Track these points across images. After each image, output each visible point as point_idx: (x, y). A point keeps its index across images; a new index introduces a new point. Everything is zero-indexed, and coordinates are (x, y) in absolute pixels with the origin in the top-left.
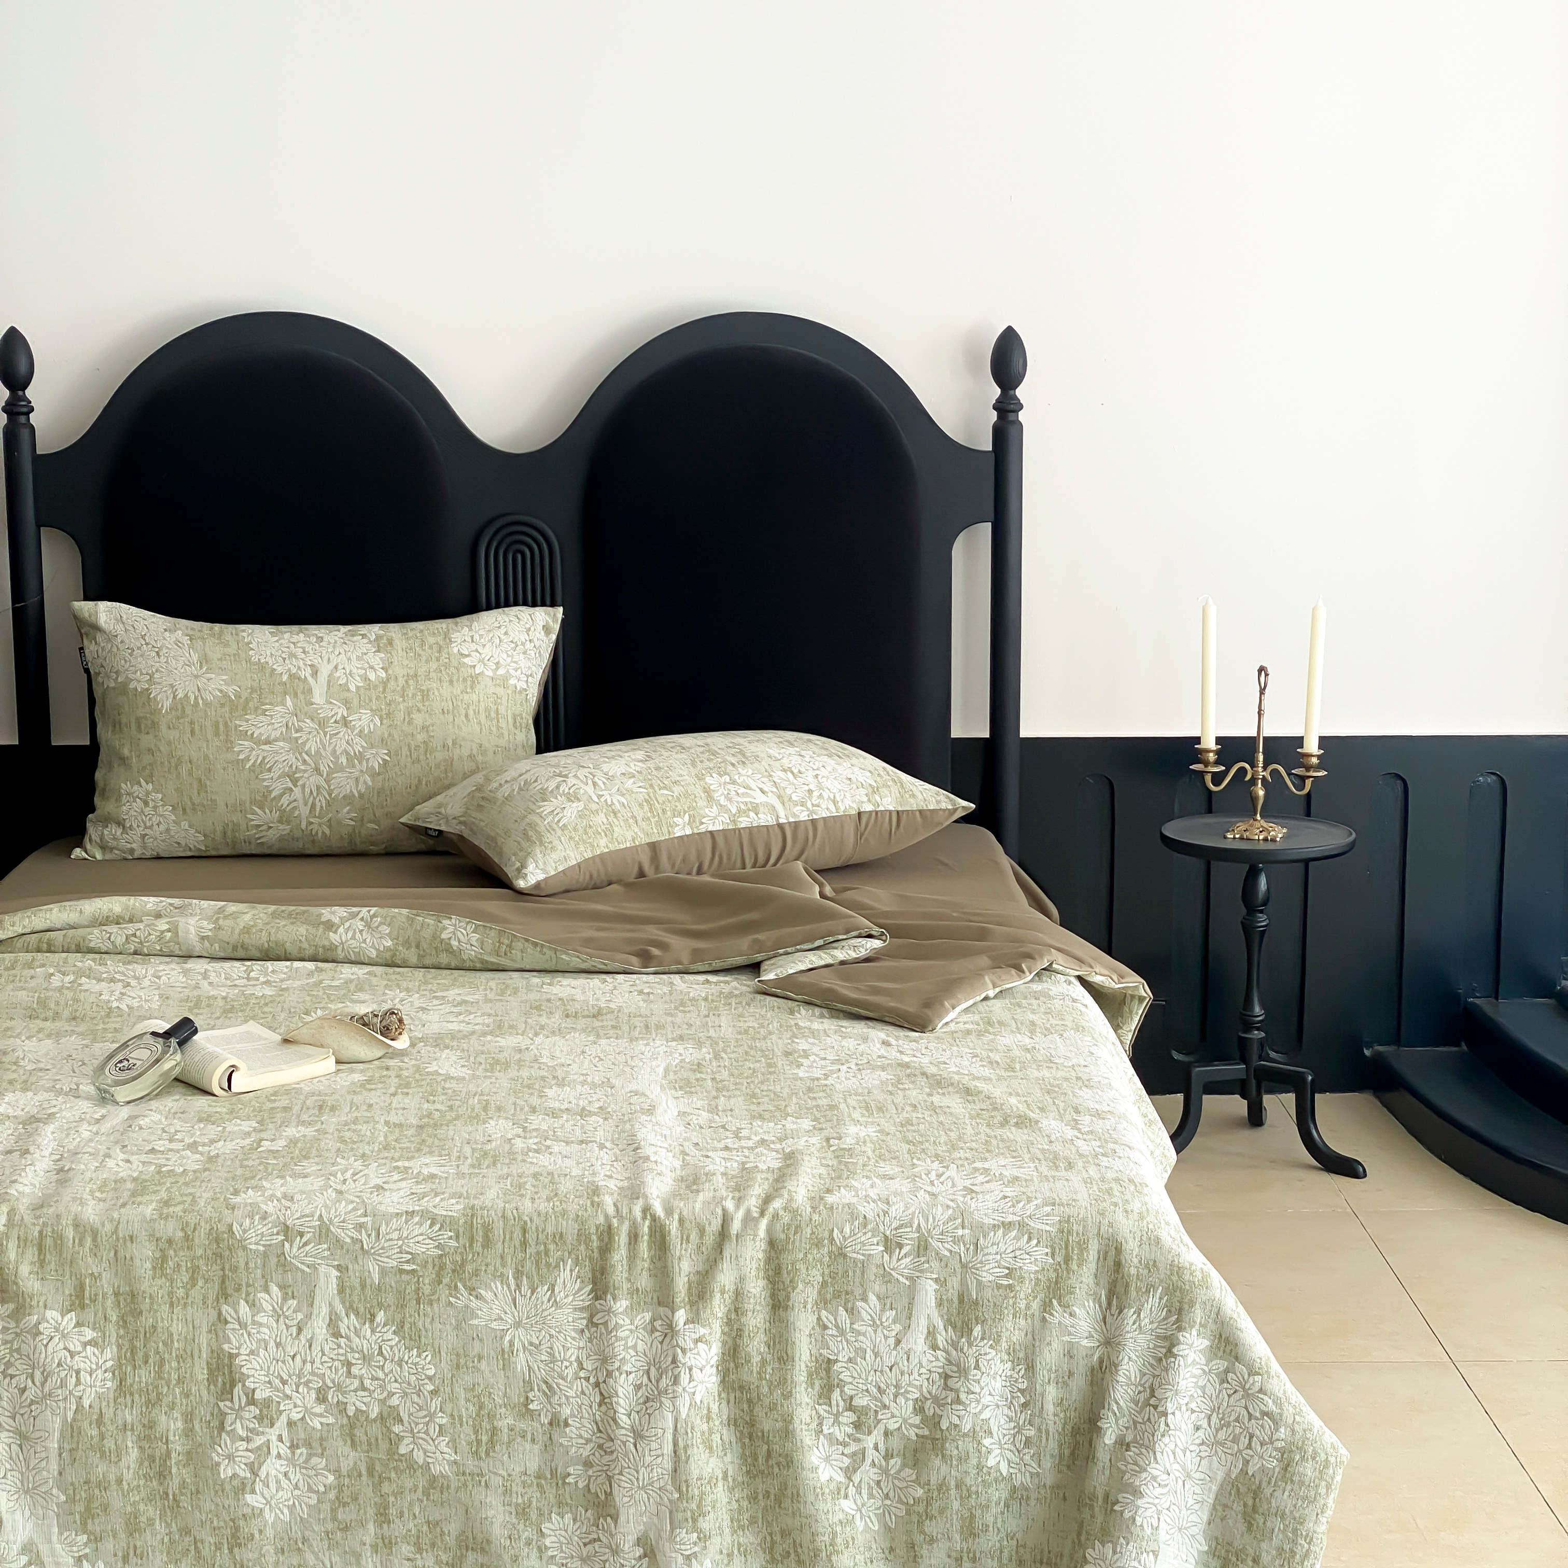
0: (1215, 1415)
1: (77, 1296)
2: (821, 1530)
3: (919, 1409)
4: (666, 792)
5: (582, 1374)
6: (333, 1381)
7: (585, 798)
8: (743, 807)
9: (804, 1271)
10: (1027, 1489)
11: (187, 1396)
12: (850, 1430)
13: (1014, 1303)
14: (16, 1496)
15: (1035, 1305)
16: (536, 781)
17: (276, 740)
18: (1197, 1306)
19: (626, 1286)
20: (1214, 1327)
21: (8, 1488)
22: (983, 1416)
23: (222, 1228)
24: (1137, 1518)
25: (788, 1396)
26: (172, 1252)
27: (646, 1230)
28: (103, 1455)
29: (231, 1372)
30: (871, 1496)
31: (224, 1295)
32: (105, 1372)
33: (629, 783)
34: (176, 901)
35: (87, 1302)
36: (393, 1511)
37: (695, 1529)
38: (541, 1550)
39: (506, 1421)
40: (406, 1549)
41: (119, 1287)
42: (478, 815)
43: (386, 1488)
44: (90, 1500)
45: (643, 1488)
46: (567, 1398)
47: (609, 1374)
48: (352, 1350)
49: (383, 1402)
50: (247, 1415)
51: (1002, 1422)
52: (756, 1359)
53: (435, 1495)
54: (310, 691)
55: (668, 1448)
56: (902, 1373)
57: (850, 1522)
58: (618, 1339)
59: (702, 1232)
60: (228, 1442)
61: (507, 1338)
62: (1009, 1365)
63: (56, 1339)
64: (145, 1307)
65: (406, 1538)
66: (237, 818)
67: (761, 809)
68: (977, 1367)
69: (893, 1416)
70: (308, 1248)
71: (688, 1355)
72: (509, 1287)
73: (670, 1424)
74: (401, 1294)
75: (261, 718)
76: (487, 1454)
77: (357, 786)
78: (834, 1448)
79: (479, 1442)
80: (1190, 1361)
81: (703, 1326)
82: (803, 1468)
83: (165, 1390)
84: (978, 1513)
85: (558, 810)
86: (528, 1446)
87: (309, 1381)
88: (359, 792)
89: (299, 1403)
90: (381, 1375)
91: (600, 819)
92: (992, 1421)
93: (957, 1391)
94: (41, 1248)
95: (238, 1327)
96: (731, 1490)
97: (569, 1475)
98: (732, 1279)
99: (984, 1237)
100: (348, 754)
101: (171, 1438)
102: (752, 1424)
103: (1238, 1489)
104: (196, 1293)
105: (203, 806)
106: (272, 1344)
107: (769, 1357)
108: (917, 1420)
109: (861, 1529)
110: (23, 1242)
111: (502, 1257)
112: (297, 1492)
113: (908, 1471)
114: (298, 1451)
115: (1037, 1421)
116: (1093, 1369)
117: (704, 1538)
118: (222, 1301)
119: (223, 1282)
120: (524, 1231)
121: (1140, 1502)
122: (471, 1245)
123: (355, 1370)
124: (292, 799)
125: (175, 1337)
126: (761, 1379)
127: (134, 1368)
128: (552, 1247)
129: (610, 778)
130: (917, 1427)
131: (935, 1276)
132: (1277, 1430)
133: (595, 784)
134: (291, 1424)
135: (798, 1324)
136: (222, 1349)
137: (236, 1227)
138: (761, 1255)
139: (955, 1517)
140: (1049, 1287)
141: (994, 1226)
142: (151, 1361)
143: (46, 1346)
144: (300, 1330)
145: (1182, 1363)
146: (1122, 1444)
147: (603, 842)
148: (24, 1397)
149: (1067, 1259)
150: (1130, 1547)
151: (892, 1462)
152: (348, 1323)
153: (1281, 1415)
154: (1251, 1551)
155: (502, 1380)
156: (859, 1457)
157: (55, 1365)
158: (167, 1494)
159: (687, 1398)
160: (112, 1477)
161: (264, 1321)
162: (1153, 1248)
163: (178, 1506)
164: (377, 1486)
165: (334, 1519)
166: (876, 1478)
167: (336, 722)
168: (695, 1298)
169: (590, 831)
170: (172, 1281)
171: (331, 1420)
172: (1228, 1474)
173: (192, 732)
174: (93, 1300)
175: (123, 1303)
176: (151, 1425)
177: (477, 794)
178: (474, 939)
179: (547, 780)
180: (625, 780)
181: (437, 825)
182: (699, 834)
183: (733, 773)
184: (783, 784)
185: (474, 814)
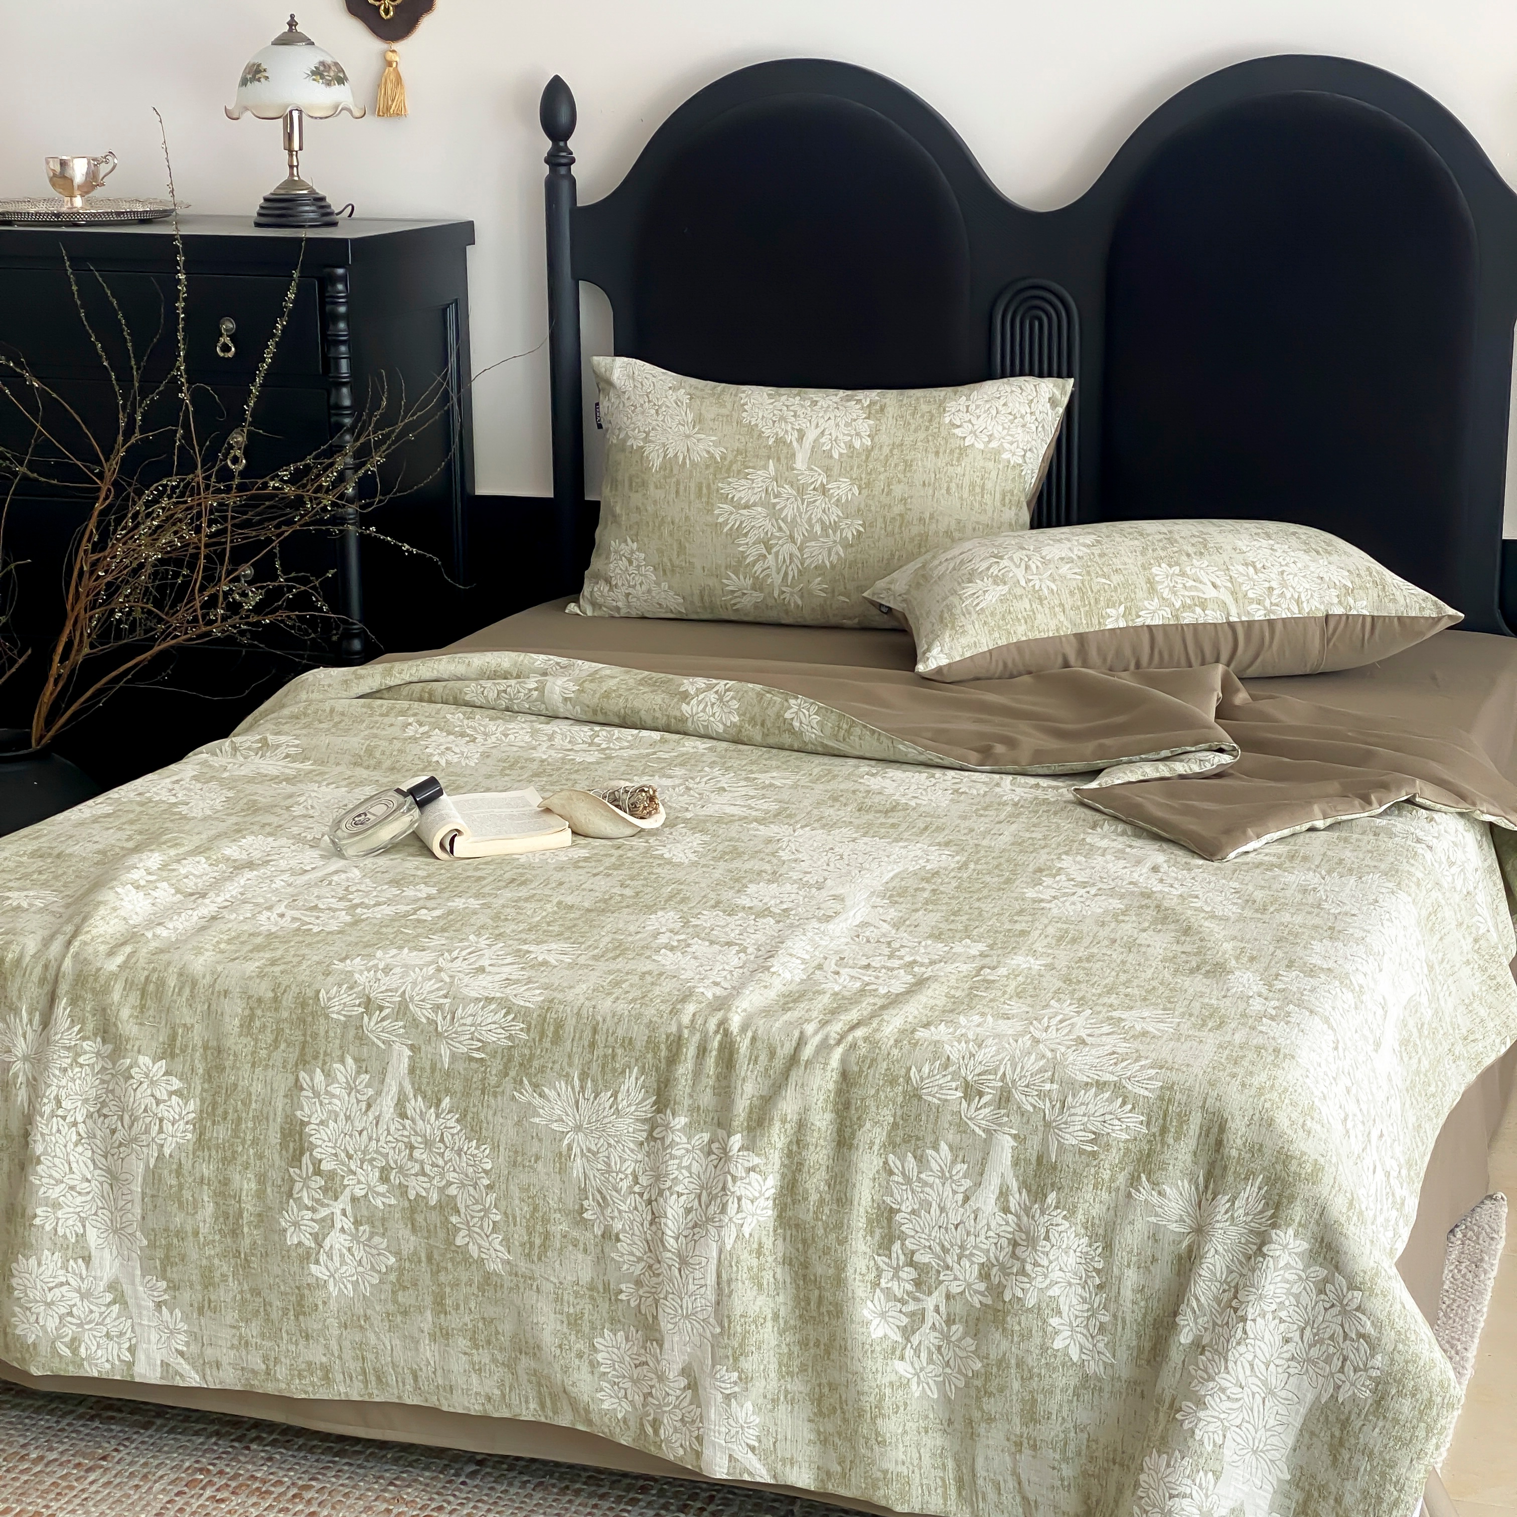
0: (1309, 1328)
1: (169, 1045)
2: (866, 1389)
3: (984, 1276)
4: (1103, 580)
5: (637, 1189)
6: (396, 1162)
7: (1011, 581)
8: (1188, 601)
9: (874, 1109)
10: (1100, 1380)
11: (260, 1157)
12: (910, 1287)
13: (1097, 1173)
14: (104, 1234)
15: (1122, 1179)
17: (755, 505)
18: (1298, 1203)
19: (687, 1102)
20: (1316, 1229)
21: (98, 1225)
22: (1050, 1293)
23: (310, 993)
24: (1197, 1431)
25: (842, 1242)
26: (260, 1013)
27: (716, 1044)
28: (181, 1206)
29: (301, 1140)
30: (930, 1361)
31: (303, 1061)
32: (187, 1123)
33: (1065, 569)
34: (563, 661)
35: (178, 1051)
36: (448, 1301)
37: (736, 1369)
38: (594, 1365)
39: (560, 1226)
40: (463, 1343)
41: (208, 1041)
42: (916, 594)
43: (442, 1277)
44: (169, 1246)
45: (687, 1317)
46: (620, 1211)
47: (661, 1193)
48: (416, 1134)
49: (441, 1190)
50: (313, 1185)
51: (1075, 1302)
52: (814, 1197)
53: (490, 1293)
54: (794, 455)
55: (711, 1280)
56: (968, 1234)
57: (904, 1385)
58: (673, 1157)
59: (772, 1054)
60: (295, 1209)
61: (566, 1142)
62: (1085, 1240)
63: (145, 1086)
64: (229, 1063)
65: (463, 1330)
66: (712, 582)
67: (1210, 605)
68: (1047, 1238)
69: (956, 1279)
70: (385, 1023)
71: (738, 1183)
72: (573, 1088)
73: (715, 1254)
74: (467, 1080)
75: (743, 482)
76: (540, 1259)
77: (830, 557)
78: (891, 1304)
79: (532, 1245)
80: (1282, 1264)
81: (758, 1155)
82: (852, 1321)
83: (240, 1149)
84: (1039, 1398)
85: (980, 593)
86: (580, 1256)
87: (374, 1159)
89: (363, 1179)
90: (441, 1162)
91: (1023, 604)
92: (1062, 1300)
93: (1024, 1261)
94: (143, 993)
95: (311, 1095)
96: (782, 1333)
97: (621, 1291)
98: (796, 1108)
99: (1074, 1096)
100: (823, 523)
101: (244, 1198)
102: (805, 1265)
103: (1327, 1417)
104: (278, 1056)
105: (682, 568)
106: (342, 1116)
107: (827, 1197)
108: (982, 1287)
109: (917, 1394)
110: (129, 985)
111: (570, 1057)
112: (360, 1269)
113: (969, 1340)
114: (361, 1228)
115: (1112, 1306)
116: (1180, 1258)
117: (745, 1379)
118: (301, 1067)
119: (303, 1048)
120: (595, 1031)
121: (1201, 1414)
122: (540, 1040)
123: (417, 1154)
124: (766, 566)
125: (254, 1098)
126: (817, 1219)
127: (214, 1123)
128: (619, 1051)
129: (1046, 562)
130: (982, 1294)
131: (1014, 1132)
132: (1373, 1356)
133: (1027, 567)
134: (354, 1199)
135: (861, 1165)
136: (295, 1116)
137: (322, 994)
138: (831, 1086)
139: (1014, 1398)
140: (1139, 1160)
141: (1087, 1084)
142: (230, 1117)
143: (135, 1091)
144: (369, 1106)
145: (1271, 1264)
146: (1198, 1347)
147: (1022, 629)
148: (115, 1138)
149: (1164, 1130)
150: (1185, 1462)
151: (954, 1328)
152: (415, 1105)
153: (1379, 1340)
154: (1333, 1489)
155: (558, 1183)
156: (918, 1318)
157: (141, 1111)
158: (239, 1253)
159: (734, 1229)
160: (189, 1229)
161: (337, 1092)
162: (1264, 1130)
163: (249, 1266)
164: (435, 1274)
165: (395, 1301)
166: (936, 1342)
167: (815, 489)
168: (754, 1124)
169: (1008, 617)
170: (256, 1040)
171: (393, 1201)
172: (1318, 1398)
173: (677, 492)
174: (183, 1051)
175: (210, 1057)
176: (226, 1182)
177: (920, 571)
178: (815, 721)
179: (981, 560)
180: (1061, 565)
181: (887, 601)
182: (1134, 627)
183: (1186, 564)
184: (1240, 579)
185: (912, 592)
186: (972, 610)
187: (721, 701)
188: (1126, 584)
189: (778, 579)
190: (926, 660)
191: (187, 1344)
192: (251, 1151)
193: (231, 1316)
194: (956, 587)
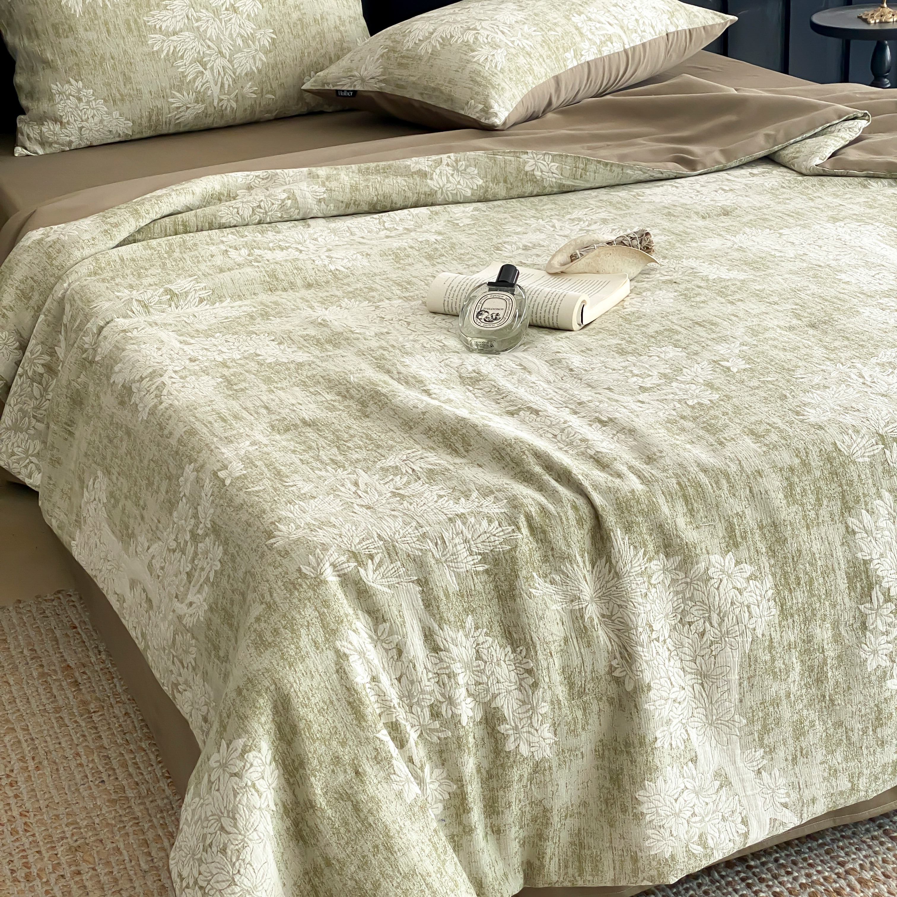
1: (730, 537)
4: (553, 33)
7: (502, 44)
8: (603, 39)
14: (703, 731)
16: (452, 36)
17: (181, 31)
21: (697, 724)
23: (830, 448)
26: (797, 480)
28: (775, 676)
29: (868, 577)
31: (847, 509)
32: (769, 600)
35: (739, 540)
41: (761, 521)
42: (405, 72)
44: (766, 716)
50: (885, 612)
60: (873, 639)
63: (725, 581)
64: (788, 534)
66: (158, 103)
67: (614, 39)
75: (164, 12)
77: (255, 63)
83: (818, 605)
85: (490, 58)
88: (257, 68)
91: (522, 60)
94: (686, 499)
95: (866, 535)
100: (242, 36)
101: (826, 647)
104: (824, 512)
105: (130, 95)
110: (669, 496)
118: (846, 514)
119: (843, 497)
124: (204, 81)
125: (817, 556)
127: (790, 591)
129: (511, 26)
133: (503, 33)
136: (857, 558)
142: (802, 582)
143: (718, 589)
147: (530, 79)
148: (705, 639)
157: (729, 605)
158: (824, 697)
160: (782, 693)
161: (884, 524)
163: (833, 705)
167: (227, 9)
169: (520, 72)
170: (802, 505)
173: (108, 31)
174: (744, 538)
175: (768, 535)
176: (809, 639)
177: (392, 54)
178: (554, 168)
179: (462, 34)
180: (522, 27)
181: (350, 86)
182: (581, 65)
183: (586, 12)
184: (620, 17)
185: (397, 72)
186: (496, 71)
187: (458, 171)
188: (567, 33)
189: (216, 90)
190: (496, 115)
191: (788, 795)
192: (827, 603)
193: (819, 755)
194: (465, 57)
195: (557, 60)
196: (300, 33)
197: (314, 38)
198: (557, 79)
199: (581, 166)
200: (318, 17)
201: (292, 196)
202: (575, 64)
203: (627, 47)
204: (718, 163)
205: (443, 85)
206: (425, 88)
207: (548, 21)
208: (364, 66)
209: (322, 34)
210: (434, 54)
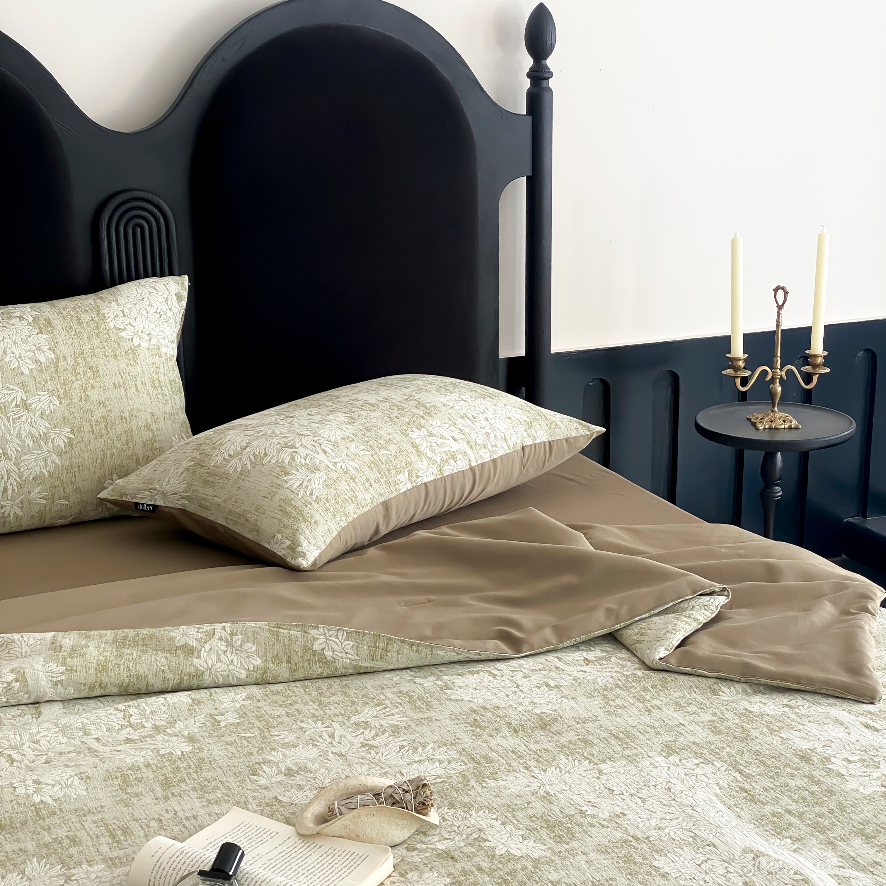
4: (385, 452)
7: (322, 467)
8: (445, 457)
16: (266, 454)
33: (352, 447)
42: (209, 491)
67: (458, 456)
85: (306, 483)
88: (49, 471)
91: (343, 486)
100: (32, 436)
129: (335, 444)
133: (325, 452)
147: (351, 508)
167: (16, 406)
169: (339, 500)
177: (198, 469)
178: (348, 647)
179: (278, 453)
180: (348, 445)
181: (151, 500)
182: (417, 487)
183: (427, 425)
184: (467, 430)
185: (201, 490)
186: (309, 499)
187: (232, 646)
188: (401, 452)
190: (304, 555)
194: (277, 481)
195: (388, 483)
196: (103, 432)
197: (119, 438)
198: (386, 505)
199: (382, 645)
200: (127, 414)
201: (21, 678)
202: (410, 486)
203: (474, 464)
204: (548, 643)
205: (249, 512)
206: (231, 513)
207: (380, 438)
208: (167, 479)
209: (129, 433)
210: (244, 474)
